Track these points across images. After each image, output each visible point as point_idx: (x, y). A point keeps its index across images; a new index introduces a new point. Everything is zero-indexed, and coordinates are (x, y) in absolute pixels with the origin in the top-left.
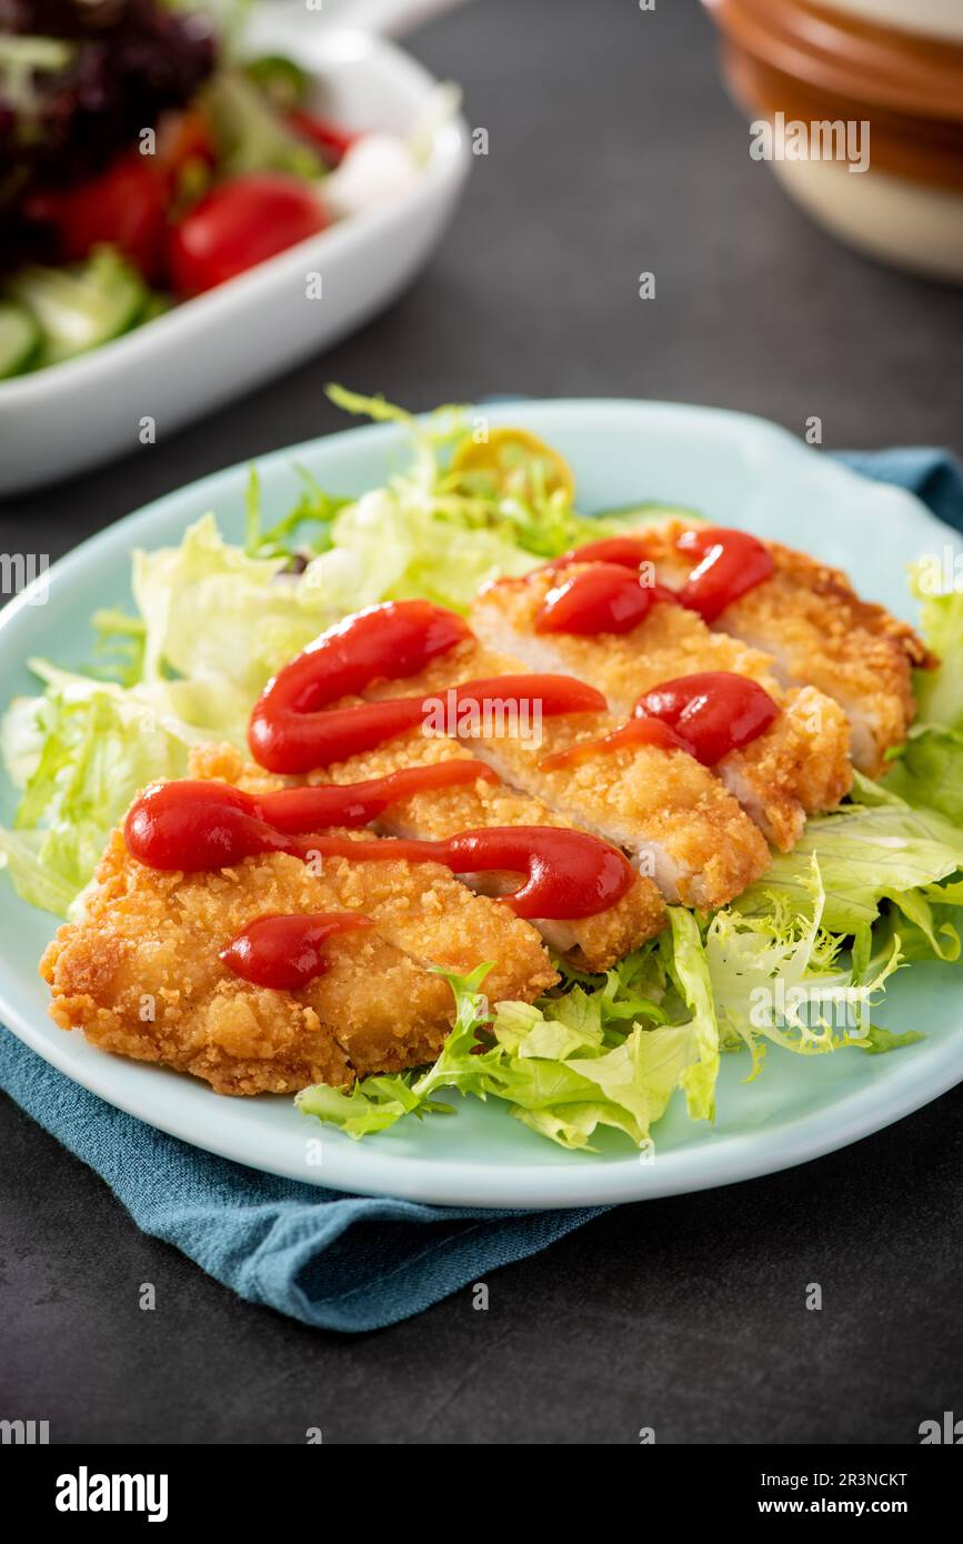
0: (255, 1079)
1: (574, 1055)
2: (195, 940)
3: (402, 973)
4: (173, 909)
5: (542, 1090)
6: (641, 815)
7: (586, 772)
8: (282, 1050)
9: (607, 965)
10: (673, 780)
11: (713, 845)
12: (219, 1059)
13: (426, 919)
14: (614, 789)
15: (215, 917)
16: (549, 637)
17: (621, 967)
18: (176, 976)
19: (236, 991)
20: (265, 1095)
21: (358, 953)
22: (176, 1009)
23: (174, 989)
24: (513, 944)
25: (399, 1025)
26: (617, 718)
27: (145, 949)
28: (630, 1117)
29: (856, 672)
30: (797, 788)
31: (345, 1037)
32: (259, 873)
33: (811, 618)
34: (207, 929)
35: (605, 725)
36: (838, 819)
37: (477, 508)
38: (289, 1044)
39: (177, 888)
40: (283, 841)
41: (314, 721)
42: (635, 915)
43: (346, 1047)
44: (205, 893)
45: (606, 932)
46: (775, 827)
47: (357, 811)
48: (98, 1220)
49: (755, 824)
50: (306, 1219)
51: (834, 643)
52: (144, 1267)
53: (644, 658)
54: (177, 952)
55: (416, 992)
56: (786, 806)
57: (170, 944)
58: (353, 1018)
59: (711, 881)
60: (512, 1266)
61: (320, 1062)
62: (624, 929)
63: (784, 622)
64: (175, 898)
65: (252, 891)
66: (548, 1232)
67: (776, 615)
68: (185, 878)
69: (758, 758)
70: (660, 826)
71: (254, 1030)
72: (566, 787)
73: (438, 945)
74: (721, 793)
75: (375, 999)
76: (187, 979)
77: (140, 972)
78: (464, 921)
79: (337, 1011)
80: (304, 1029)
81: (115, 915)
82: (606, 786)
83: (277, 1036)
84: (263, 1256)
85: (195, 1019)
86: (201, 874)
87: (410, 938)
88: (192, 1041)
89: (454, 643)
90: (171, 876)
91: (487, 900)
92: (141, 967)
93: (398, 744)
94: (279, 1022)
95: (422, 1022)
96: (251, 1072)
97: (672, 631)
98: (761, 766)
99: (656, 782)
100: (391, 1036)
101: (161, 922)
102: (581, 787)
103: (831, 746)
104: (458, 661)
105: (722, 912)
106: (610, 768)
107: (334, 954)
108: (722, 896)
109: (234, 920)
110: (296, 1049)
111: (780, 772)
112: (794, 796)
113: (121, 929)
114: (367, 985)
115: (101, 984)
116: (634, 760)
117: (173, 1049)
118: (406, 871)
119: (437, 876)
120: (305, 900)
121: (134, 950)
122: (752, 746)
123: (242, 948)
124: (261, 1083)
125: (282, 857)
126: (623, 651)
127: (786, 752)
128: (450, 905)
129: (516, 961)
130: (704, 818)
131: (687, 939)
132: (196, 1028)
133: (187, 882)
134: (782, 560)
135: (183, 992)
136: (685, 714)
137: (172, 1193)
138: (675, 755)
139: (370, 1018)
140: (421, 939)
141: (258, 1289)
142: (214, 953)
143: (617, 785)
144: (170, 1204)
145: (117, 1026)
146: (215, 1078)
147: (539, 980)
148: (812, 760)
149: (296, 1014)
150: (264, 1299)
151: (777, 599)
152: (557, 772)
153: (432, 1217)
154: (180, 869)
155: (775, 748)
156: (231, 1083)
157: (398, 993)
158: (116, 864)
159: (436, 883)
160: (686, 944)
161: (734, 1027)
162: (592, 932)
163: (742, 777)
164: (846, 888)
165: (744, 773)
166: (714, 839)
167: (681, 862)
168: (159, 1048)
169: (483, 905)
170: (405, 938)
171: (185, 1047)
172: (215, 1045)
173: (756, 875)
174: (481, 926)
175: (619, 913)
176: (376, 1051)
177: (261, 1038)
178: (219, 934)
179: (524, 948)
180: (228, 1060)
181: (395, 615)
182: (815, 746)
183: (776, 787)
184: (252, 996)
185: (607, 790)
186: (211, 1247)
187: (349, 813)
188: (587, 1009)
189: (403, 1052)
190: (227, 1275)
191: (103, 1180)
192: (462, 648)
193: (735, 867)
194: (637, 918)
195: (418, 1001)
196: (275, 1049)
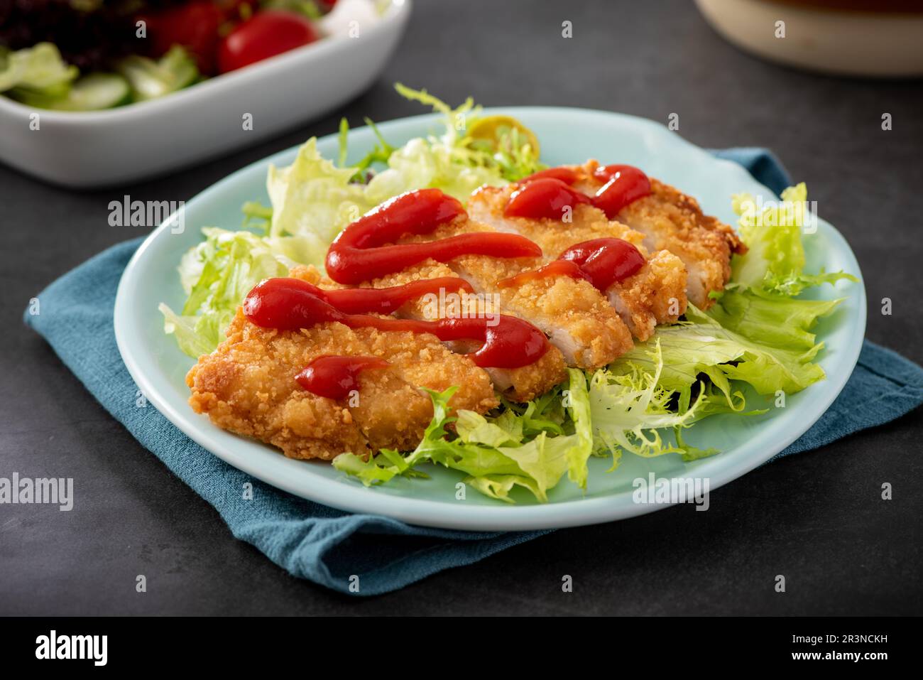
0: (310, 449)
1: (503, 445)
2: (281, 368)
3: (404, 394)
4: (269, 351)
5: (482, 463)
6: (556, 313)
7: (525, 289)
8: (328, 433)
9: (529, 398)
10: (577, 294)
11: (597, 331)
12: (289, 436)
13: (421, 364)
14: (541, 299)
15: (294, 356)
16: (512, 218)
17: (538, 401)
18: (267, 386)
19: (303, 398)
20: (315, 460)
21: (379, 381)
22: (265, 404)
23: (265, 393)
24: (471, 380)
25: (400, 423)
26: (547, 260)
27: (250, 369)
28: (534, 482)
29: (695, 247)
30: (652, 306)
31: (366, 428)
32: (323, 333)
33: (671, 218)
34: (289, 363)
35: (540, 264)
36: (677, 327)
37: (479, 156)
38: (332, 430)
39: (273, 339)
40: (339, 316)
41: (365, 253)
42: (548, 370)
43: (367, 435)
44: (289, 343)
45: (529, 378)
46: (637, 326)
47: (387, 304)
48: (210, 532)
49: (625, 323)
50: (331, 524)
51: (685, 232)
52: (235, 558)
53: (567, 232)
54: (269, 373)
55: (411, 405)
56: (645, 315)
57: (265, 369)
58: (372, 417)
59: (595, 351)
60: (457, 569)
61: (351, 442)
62: (540, 377)
63: (654, 218)
64: (271, 345)
65: (318, 343)
66: (481, 551)
67: (650, 214)
68: (278, 334)
69: (631, 287)
70: (567, 319)
71: (311, 419)
72: (513, 296)
73: (427, 378)
74: (605, 304)
75: (386, 407)
76: (274, 388)
77: (245, 382)
78: (443, 366)
79: (363, 413)
80: (342, 422)
81: (234, 351)
82: (536, 297)
83: (326, 424)
84: (304, 546)
85: (276, 411)
86: (288, 331)
87: (410, 373)
88: (274, 424)
89: (454, 216)
90: (270, 331)
91: (459, 356)
92: (247, 379)
93: (414, 269)
94: (327, 416)
95: (414, 423)
96: (308, 445)
97: (585, 219)
98: (631, 291)
99: (567, 295)
100: (395, 431)
101: (262, 357)
102: (522, 297)
103: (675, 282)
104: (456, 226)
105: (600, 370)
106: (541, 288)
107: (364, 380)
108: (602, 361)
109: (306, 358)
110: (336, 434)
111: (643, 295)
112: (650, 310)
113: (237, 359)
114: (382, 399)
115: (221, 387)
116: (555, 283)
117: (262, 429)
118: (412, 337)
119: (430, 341)
120: (349, 349)
121: (243, 370)
122: (627, 280)
123: (309, 373)
124: (313, 452)
125: (338, 324)
126: (556, 228)
127: (648, 284)
128: (436, 358)
129: (473, 390)
130: (593, 316)
131: (577, 384)
132: (277, 416)
133: (280, 335)
134: (657, 187)
135: (270, 396)
136: (588, 260)
137: (255, 515)
138: (579, 281)
139: (383, 418)
140: (417, 374)
141: (301, 567)
142: (292, 376)
143: (544, 296)
144: (253, 521)
145: (230, 412)
146: (286, 447)
147: (486, 402)
148: (663, 290)
149: (337, 413)
150: (304, 573)
151: (652, 207)
152: (508, 289)
153: (409, 531)
154: (275, 328)
155: (641, 281)
156: (296, 451)
157: (400, 405)
158: (239, 326)
159: (430, 345)
160: (577, 387)
161: (603, 441)
162: (521, 376)
163: (620, 297)
164: (676, 364)
165: (621, 295)
166: (598, 328)
167: (577, 340)
168: (253, 427)
169: (456, 358)
170: (408, 374)
171: (269, 428)
172: (287, 427)
173: (623, 351)
174: (454, 369)
175: (538, 366)
176: (385, 439)
177: (315, 425)
178: (296, 366)
179: (478, 383)
180: (295, 437)
181: (419, 197)
182: (665, 282)
183: (639, 304)
184: (312, 401)
185: (537, 299)
186: (275, 543)
187: (381, 305)
188: (514, 423)
189: (401, 440)
190: (283, 560)
191: (215, 508)
192: (459, 219)
193: (610, 345)
194: (549, 370)
195: (412, 410)
196: (323, 432)
